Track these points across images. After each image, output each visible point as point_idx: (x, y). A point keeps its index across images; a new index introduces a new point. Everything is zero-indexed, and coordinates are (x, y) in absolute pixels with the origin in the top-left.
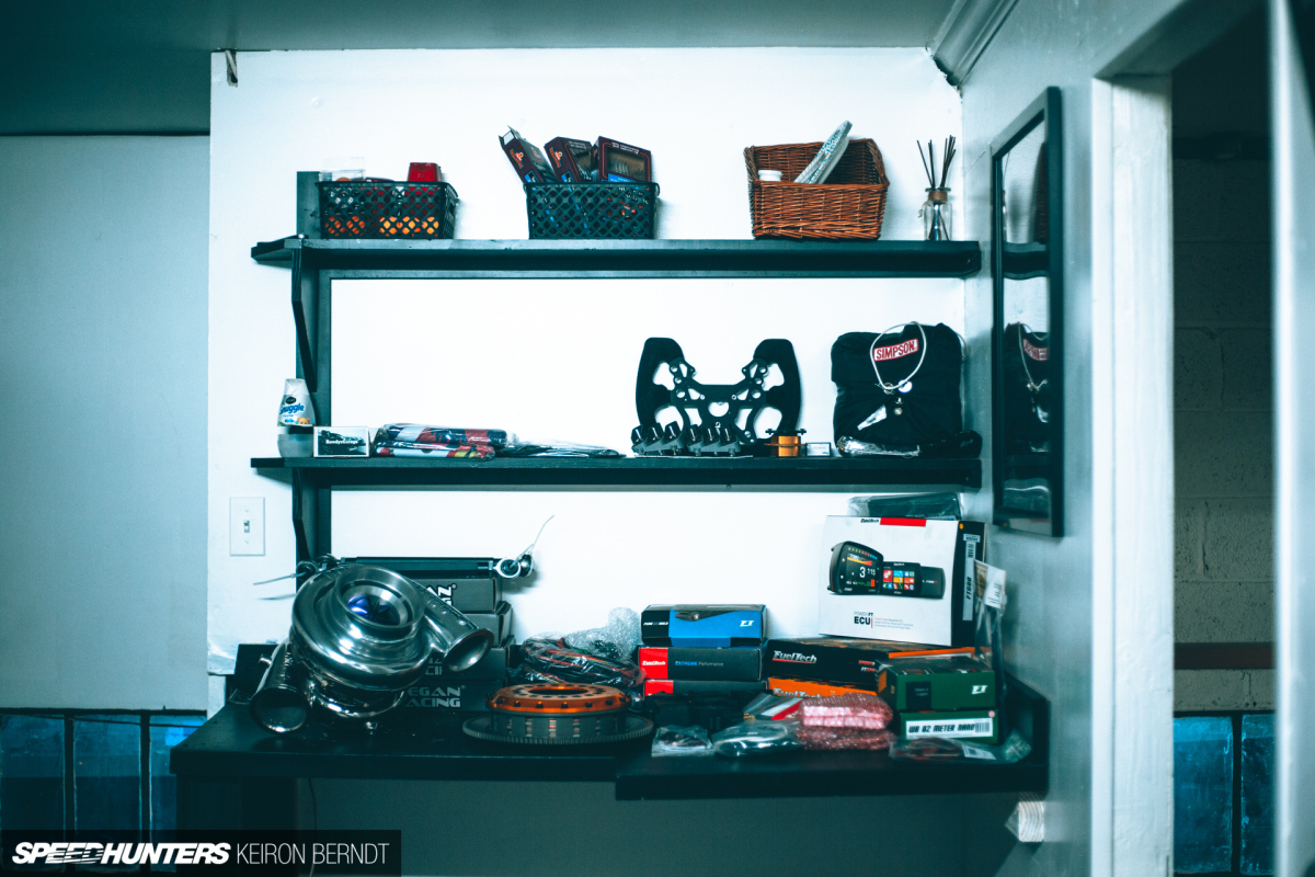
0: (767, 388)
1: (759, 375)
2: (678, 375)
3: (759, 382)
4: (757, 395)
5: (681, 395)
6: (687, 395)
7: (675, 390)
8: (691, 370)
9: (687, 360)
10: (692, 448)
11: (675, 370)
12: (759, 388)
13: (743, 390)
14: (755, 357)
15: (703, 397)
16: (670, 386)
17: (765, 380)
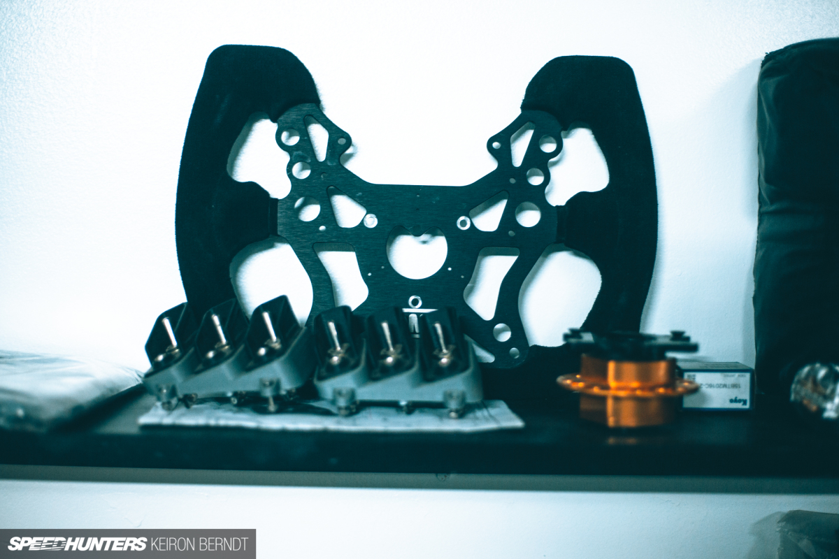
0: (558, 196)
1: (538, 160)
2: (302, 152)
3: (536, 180)
4: (530, 218)
5: (311, 213)
6: (328, 215)
7: (292, 198)
8: (340, 142)
9: (330, 112)
10: (328, 387)
11: (295, 140)
12: (537, 197)
13: (490, 202)
14: (523, 107)
15: (371, 222)
16: (278, 188)
17: (554, 171)
